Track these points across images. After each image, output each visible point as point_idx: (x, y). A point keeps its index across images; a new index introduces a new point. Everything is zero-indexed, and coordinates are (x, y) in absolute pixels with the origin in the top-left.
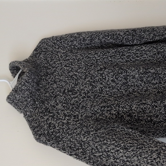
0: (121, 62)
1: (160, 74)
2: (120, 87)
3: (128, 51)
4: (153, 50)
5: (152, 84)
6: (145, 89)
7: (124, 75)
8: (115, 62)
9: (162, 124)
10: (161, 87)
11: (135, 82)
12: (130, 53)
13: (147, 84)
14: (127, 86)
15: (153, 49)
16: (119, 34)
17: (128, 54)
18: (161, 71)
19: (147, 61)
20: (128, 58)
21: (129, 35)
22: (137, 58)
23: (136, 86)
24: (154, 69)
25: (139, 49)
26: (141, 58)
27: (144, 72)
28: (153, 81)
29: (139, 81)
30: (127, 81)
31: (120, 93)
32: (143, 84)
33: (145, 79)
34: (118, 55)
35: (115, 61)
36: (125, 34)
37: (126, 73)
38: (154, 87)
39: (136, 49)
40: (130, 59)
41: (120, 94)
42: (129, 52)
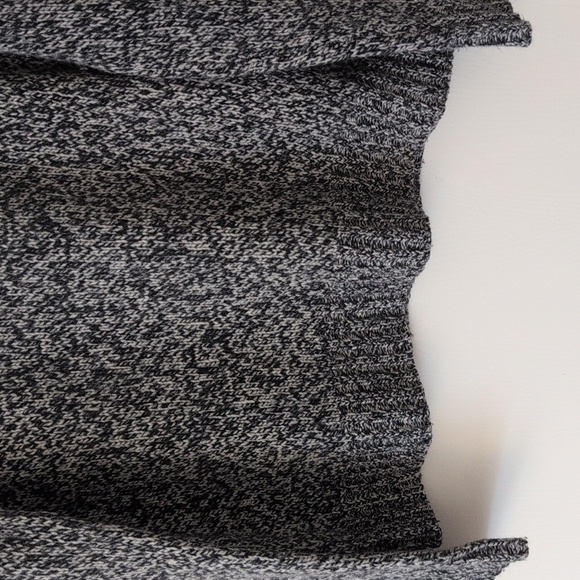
0: (53, 163)
1: (231, 261)
2: (26, 317)
3: (95, 106)
4: (224, 107)
5: (187, 298)
6: (151, 322)
7: (54, 259)
8: (20, 161)
9: (176, 519)
10: (228, 308)
11: (106, 291)
12: (106, 115)
13: (164, 299)
14: (64, 310)
15: (223, 102)
16: (50, 23)
17: (93, 121)
18: (237, 248)
19: (189, 161)
20: (94, 143)
21: (107, 33)
22: (138, 144)
23: (108, 312)
24: (205, 237)
25: (154, 100)
26: (159, 145)
27: (158, 249)
28: (196, 287)
29: (128, 288)
30: (66, 288)
31: (24, 350)
32: (147, 298)
33: (158, 280)
34: (42, 125)
35: (23, 155)
36: (85, 21)
37: (67, 253)
38: (193, 310)
39: (138, 98)
40: (105, 150)
41: (25, 354)
42: (103, 113)
